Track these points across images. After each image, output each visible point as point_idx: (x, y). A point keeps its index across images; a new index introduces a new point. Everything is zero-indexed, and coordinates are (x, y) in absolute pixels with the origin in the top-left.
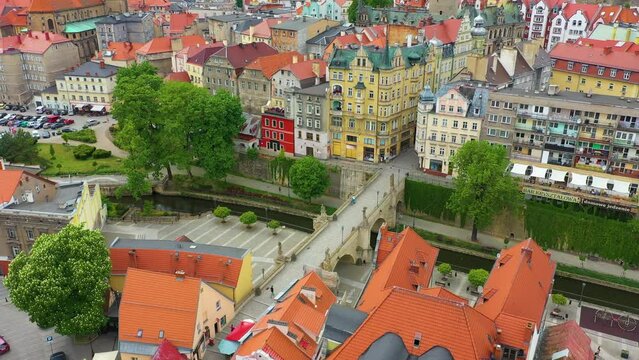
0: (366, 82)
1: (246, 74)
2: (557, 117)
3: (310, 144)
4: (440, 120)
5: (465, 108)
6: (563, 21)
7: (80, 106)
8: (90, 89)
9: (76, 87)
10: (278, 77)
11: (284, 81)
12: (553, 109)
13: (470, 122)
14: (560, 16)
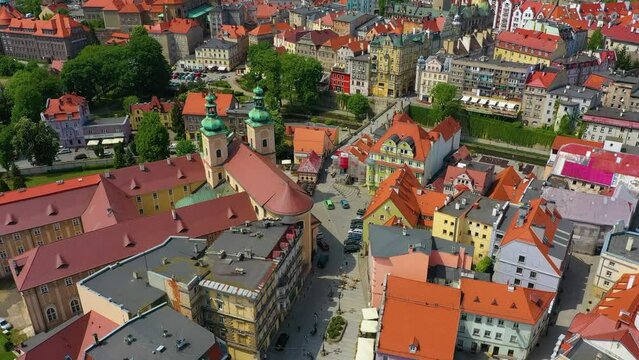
0: (390, 54)
1: (322, 49)
2: (483, 73)
3: (358, 88)
4: (428, 74)
5: (440, 68)
6: (520, 13)
7: (210, 67)
8: (217, 56)
9: (208, 55)
10: (340, 50)
11: (345, 53)
12: (481, 69)
13: (442, 76)
14: (518, 10)
